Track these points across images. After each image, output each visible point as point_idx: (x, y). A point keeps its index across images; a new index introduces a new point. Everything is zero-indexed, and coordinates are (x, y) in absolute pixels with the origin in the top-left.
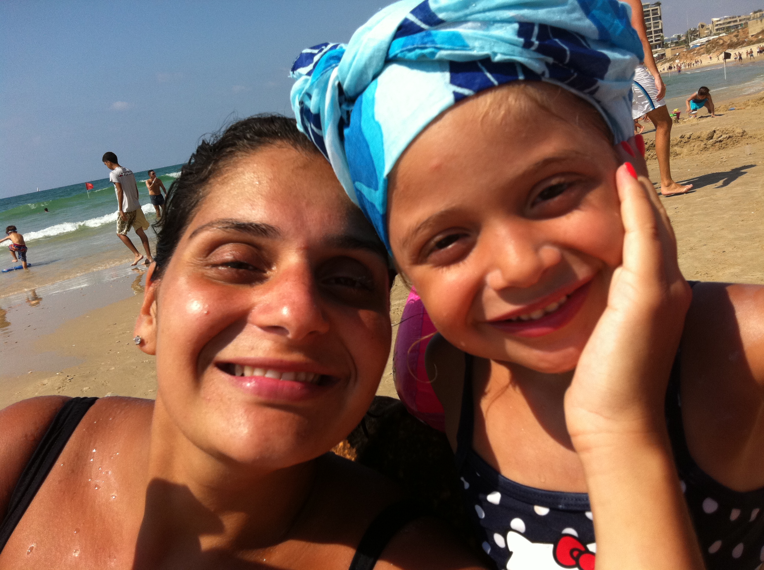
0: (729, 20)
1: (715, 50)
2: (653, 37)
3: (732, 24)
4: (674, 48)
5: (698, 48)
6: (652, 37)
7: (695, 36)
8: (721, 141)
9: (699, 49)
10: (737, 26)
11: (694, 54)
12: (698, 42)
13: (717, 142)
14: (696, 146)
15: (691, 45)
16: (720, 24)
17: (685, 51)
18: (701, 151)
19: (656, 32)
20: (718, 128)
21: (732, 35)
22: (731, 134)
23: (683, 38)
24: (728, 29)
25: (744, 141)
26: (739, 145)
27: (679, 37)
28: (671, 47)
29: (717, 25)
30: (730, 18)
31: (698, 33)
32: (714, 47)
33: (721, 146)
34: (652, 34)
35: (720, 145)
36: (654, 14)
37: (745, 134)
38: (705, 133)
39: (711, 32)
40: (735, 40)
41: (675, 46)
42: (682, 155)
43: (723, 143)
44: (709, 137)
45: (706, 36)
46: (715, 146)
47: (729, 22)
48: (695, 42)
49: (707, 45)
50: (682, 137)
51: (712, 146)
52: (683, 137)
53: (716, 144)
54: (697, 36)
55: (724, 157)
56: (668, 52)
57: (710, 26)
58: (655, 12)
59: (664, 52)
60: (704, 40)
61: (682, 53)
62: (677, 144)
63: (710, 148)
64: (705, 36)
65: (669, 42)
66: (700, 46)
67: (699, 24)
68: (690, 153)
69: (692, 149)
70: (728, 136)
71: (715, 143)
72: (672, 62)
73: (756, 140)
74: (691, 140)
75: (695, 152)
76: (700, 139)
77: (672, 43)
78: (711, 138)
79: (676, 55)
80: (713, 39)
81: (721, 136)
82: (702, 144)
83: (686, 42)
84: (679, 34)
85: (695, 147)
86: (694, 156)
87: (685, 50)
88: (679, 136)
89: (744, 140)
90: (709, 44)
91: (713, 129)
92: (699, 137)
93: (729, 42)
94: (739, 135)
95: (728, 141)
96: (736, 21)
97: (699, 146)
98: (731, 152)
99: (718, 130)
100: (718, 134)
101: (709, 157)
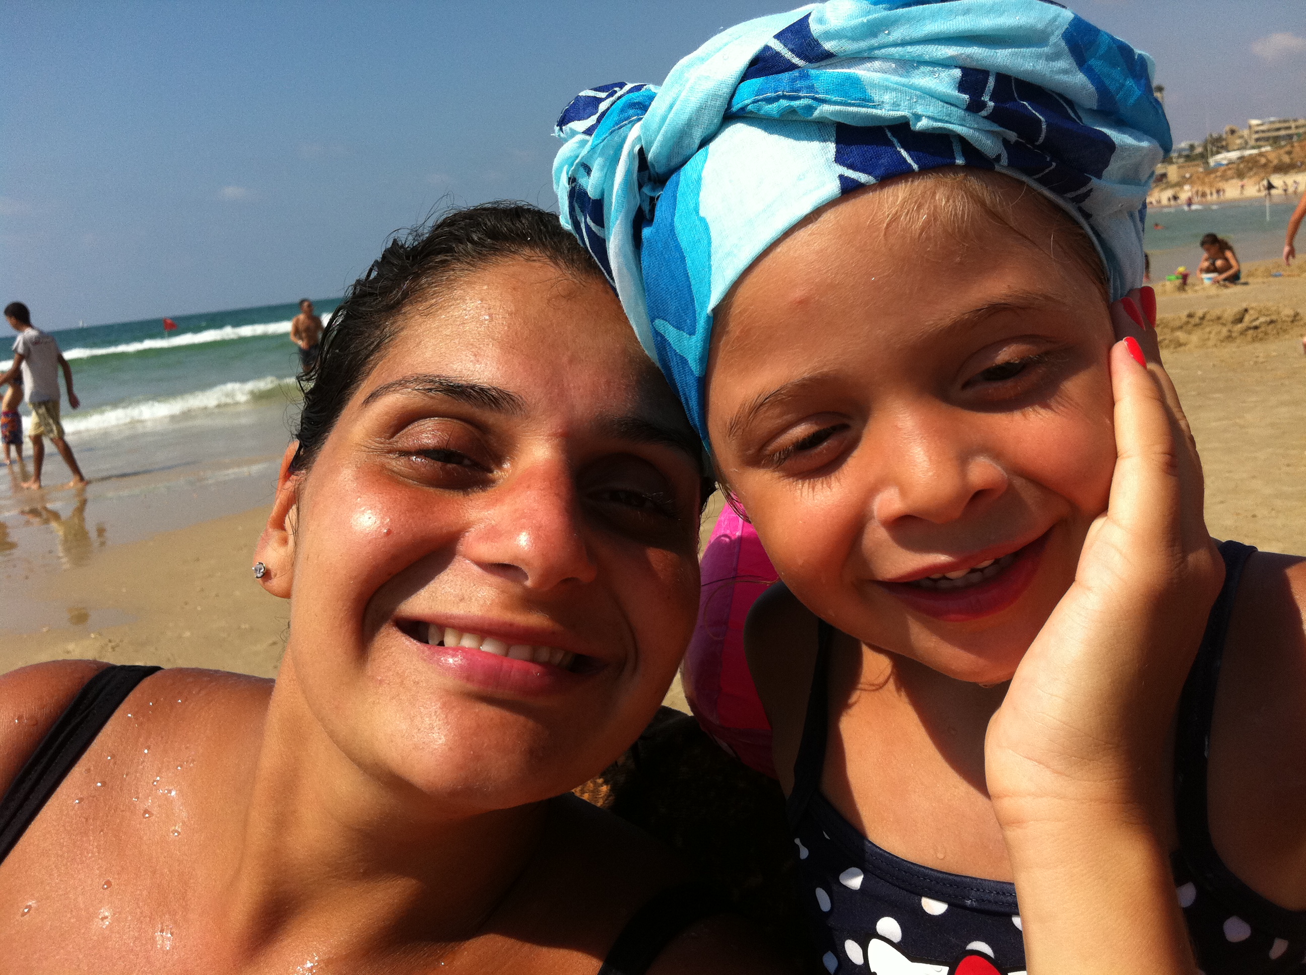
0: (1278, 125)
1: (1252, 173)
3: (1282, 133)
4: (1182, 165)
5: (1223, 168)
7: (1218, 147)
8: (1256, 328)
9: (1225, 171)
10: (1290, 137)
11: (1216, 177)
12: (1224, 157)
13: (1250, 328)
14: (1214, 333)
15: (1212, 161)
16: (1263, 131)
17: (1201, 173)
18: (1222, 342)
20: (1254, 305)
21: (1282, 151)
22: (1274, 317)
23: (1199, 150)
24: (1276, 140)
26: (1287, 337)
27: (1192, 147)
28: (1177, 163)
29: (1257, 132)
30: (1280, 122)
31: (1224, 143)
32: (1251, 169)
33: (1257, 337)
35: (1255, 335)
37: (1298, 318)
38: (1230, 312)
39: (1246, 143)
40: (1286, 159)
41: (1186, 162)
42: (1187, 348)
43: (1259, 330)
44: (1237, 320)
45: (1238, 149)
46: (1246, 335)
47: (1278, 129)
48: (1219, 157)
49: (1239, 164)
50: (1190, 316)
51: (1242, 334)
52: (1193, 317)
53: (1247, 333)
54: (1222, 147)
55: (1261, 355)
56: (1173, 172)
57: (1245, 133)
59: (1163, 171)
60: (1234, 155)
61: (1195, 175)
62: (1180, 328)
63: (1235, 338)
64: (1236, 147)
65: (1175, 155)
66: (1227, 165)
67: (1227, 128)
68: (1203, 344)
69: (1206, 336)
70: (1268, 319)
71: (1246, 330)
72: (1178, 189)
74: (1205, 322)
75: (1210, 343)
76: (1221, 321)
77: (1180, 156)
78: (1240, 320)
79: (1184, 177)
80: (1251, 155)
81: (1257, 319)
82: (1225, 331)
83: (1203, 157)
84: (1193, 142)
85: (1212, 336)
86: (1210, 350)
87: (1201, 170)
88: (1186, 313)
89: (1296, 329)
90: (1242, 162)
91: (1244, 305)
92: (1219, 319)
93: (1275, 162)
94: (1287, 319)
95: (1268, 328)
96: (1289, 128)
97: (1219, 333)
98: (1273, 347)
99: (1252, 308)
100: (1251, 315)
101: (1234, 352)
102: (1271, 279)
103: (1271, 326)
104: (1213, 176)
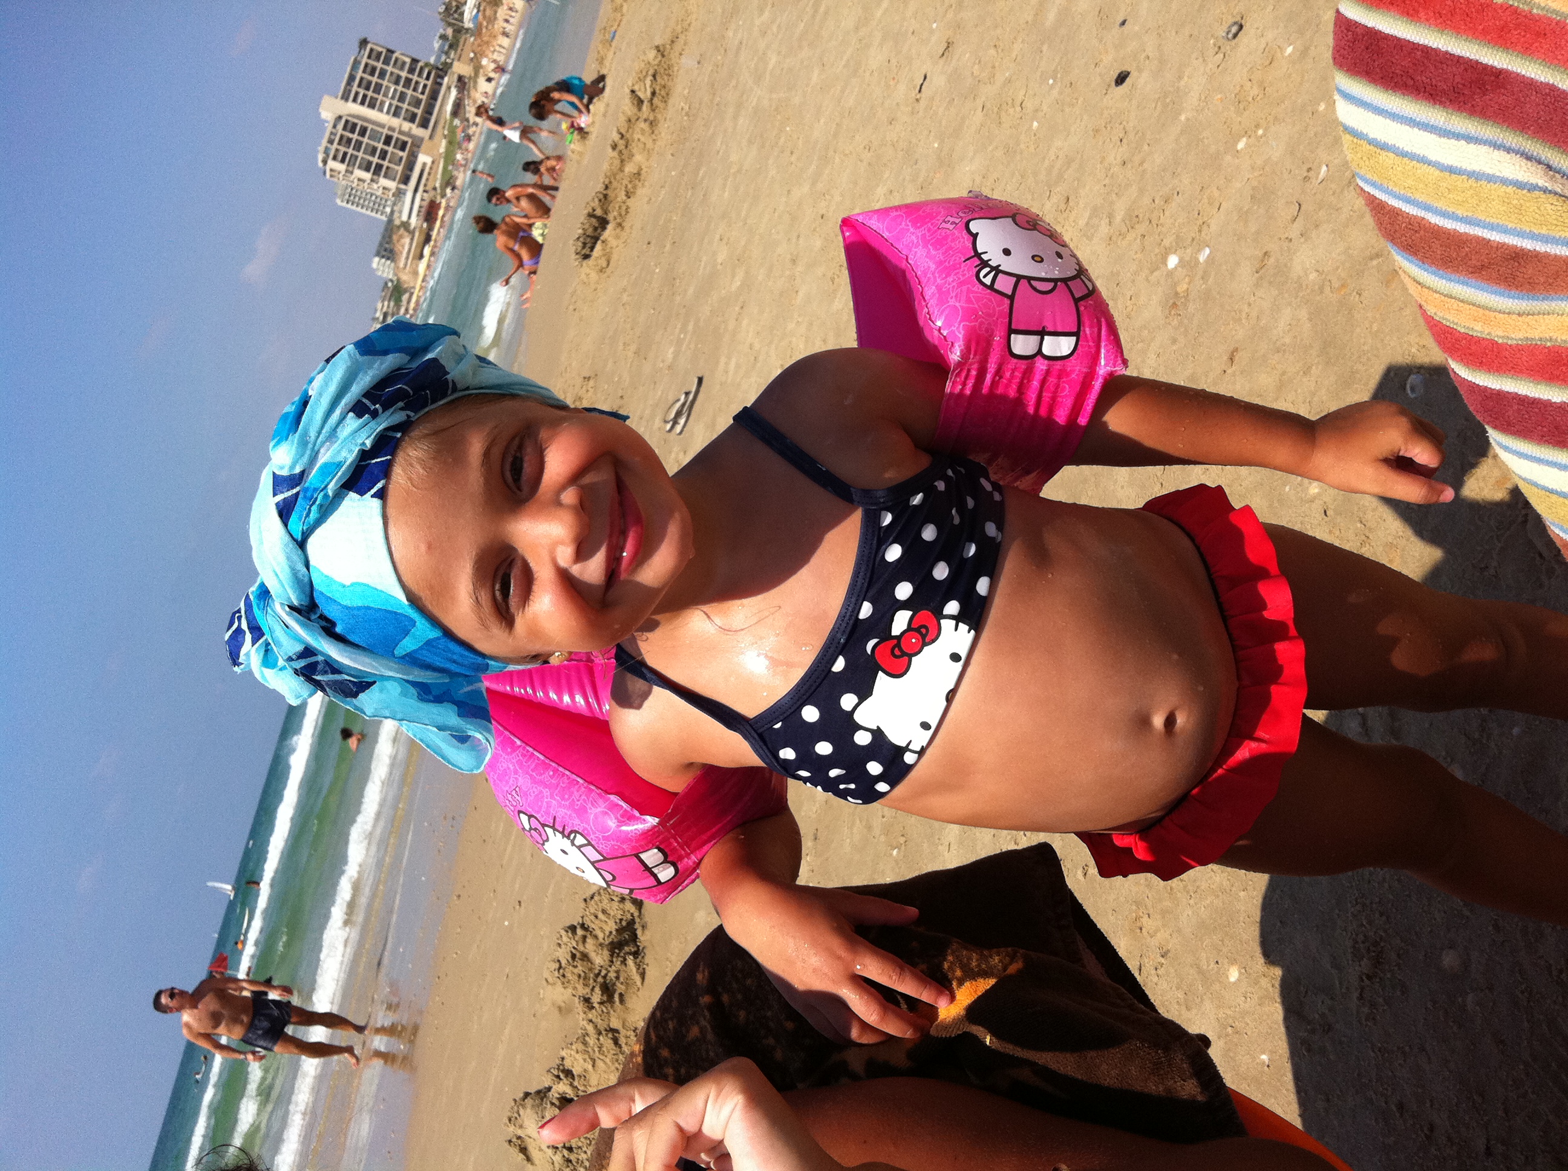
2: (419, 80)
4: (458, 56)
5: (481, 17)
6: (417, 83)
7: (455, 12)
8: (654, 94)
9: (484, 17)
11: (487, 27)
12: (469, 11)
13: (652, 99)
14: (640, 135)
15: (468, 24)
17: (475, 40)
18: (653, 132)
19: (411, 71)
22: (651, 72)
23: (450, 32)
25: (674, 56)
26: (676, 69)
27: (443, 37)
28: (453, 60)
33: (663, 97)
34: (412, 80)
35: (660, 98)
36: (378, 59)
37: (661, 49)
38: (627, 107)
41: (456, 50)
42: (645, 170)
43: (658, 91)
44: (638, 104)
46: (657, 105)
48: (467, 16)
50: (614, 147)
51: (653, 110)
52: (616, 145)
53: (655, 102)
54: (458, 7)
56: (461, 68)
58: (374, 55)
59: (456, 77)
61: (475, 47)
62: (622, 161)
63: (655, 117)
65: (443, 58)
66: (478, 11)
68: (649, 153)
69: (641, 145)
70: (650, 78)
71: (652, 104)
72: (481, 71)
73: (682, 37)
74: (628, 136)
75: (650, 145)
76: (633, 120)
77: (447, 53)
78: (640, 102)
79: (472, 59)
81: (646, 86)
82: (643, 124)
83: (459, 31)
84: (438, 35)
85: (643, 139)
86: (656, 149)
87: (472, 39)
88: (610, 150)
89: (672, 56)
91: (627, 91)
92: (630, 121)
94: (659, 59)
95: (659, 82)
97: (643, 131)
98: (680, 88)
99: (633, 85)
100: (640, 90)
101: (668, 127)
102: (614, 44)
103: (658, 78)
104: (484, 30)
